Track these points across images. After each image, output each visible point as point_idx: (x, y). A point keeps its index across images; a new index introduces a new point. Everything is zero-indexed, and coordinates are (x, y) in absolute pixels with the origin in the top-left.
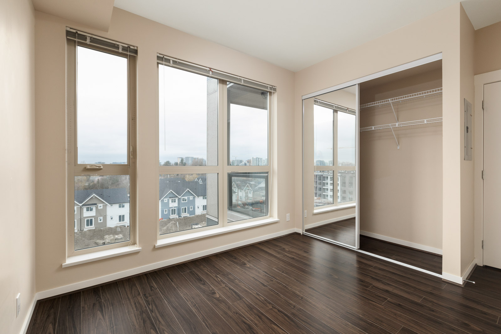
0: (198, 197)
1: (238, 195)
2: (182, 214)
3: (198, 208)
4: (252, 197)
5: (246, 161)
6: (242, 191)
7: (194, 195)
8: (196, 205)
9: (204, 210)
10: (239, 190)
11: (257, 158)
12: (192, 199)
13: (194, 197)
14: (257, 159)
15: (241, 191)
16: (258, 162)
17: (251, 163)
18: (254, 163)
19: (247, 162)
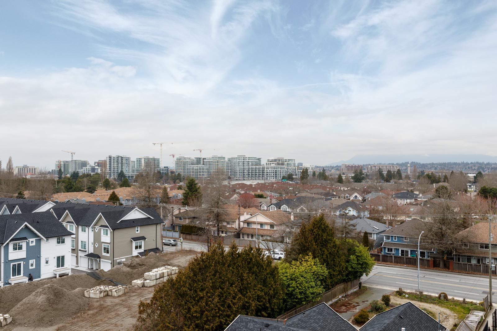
0: (47, 240)
1: (77, 238)
2: (12, 277)
3: (47, 262)
4: (109, 242)
5: (95, 163)
6: (87, 229)
7: (38, 236)
8: (41, 258)
9: (58, 266)
10: (80, 228)
11: (118, 157)
12: (34, 244)
13: (39, 241)
14: (120, 159)
15: (84, 230)
16: (120, 165)
17: (105, 166)
18: (112, 167)
19: (98, 166)
